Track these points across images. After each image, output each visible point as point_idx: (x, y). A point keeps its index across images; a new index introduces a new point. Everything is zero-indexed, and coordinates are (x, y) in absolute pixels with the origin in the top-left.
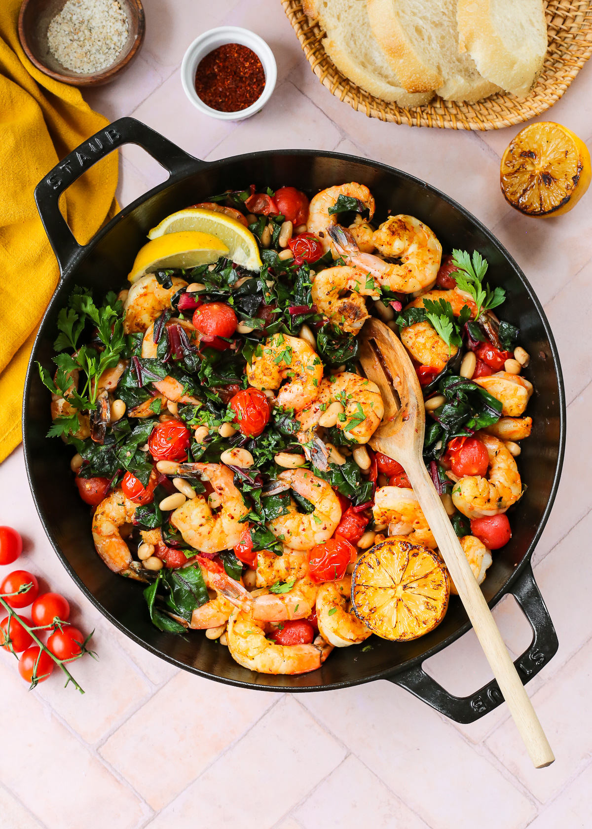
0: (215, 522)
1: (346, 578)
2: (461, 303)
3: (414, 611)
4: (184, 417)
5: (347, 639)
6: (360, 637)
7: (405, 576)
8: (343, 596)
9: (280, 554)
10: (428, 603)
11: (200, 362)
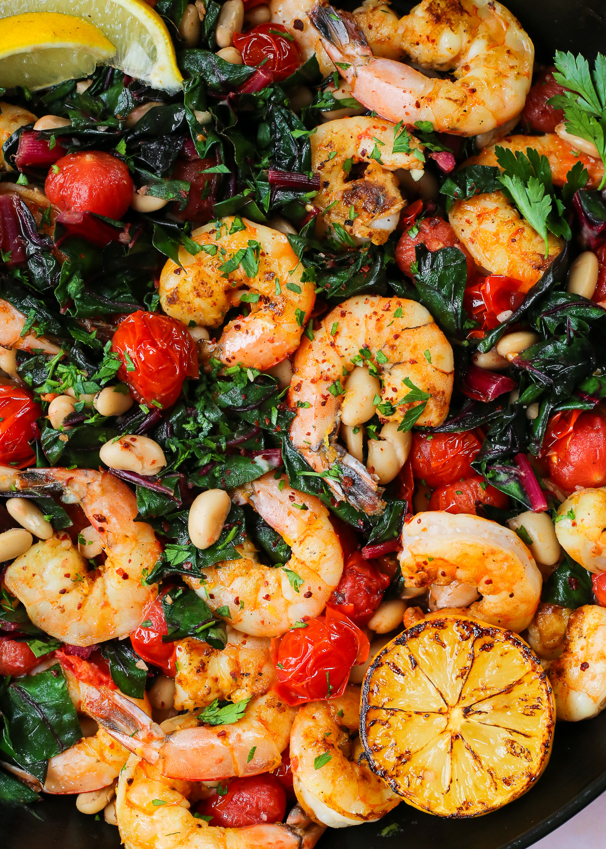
0: (91, 584)
1: (350, 693)
2: (567, 158)
3: (485, 757)
4: (28, 378)
5: (350, 815)
6: (377, 810)
7: (468, 691)
8: (343, 728)
9: (218, 645)
10: (513, 742)
11: (58, 267)
